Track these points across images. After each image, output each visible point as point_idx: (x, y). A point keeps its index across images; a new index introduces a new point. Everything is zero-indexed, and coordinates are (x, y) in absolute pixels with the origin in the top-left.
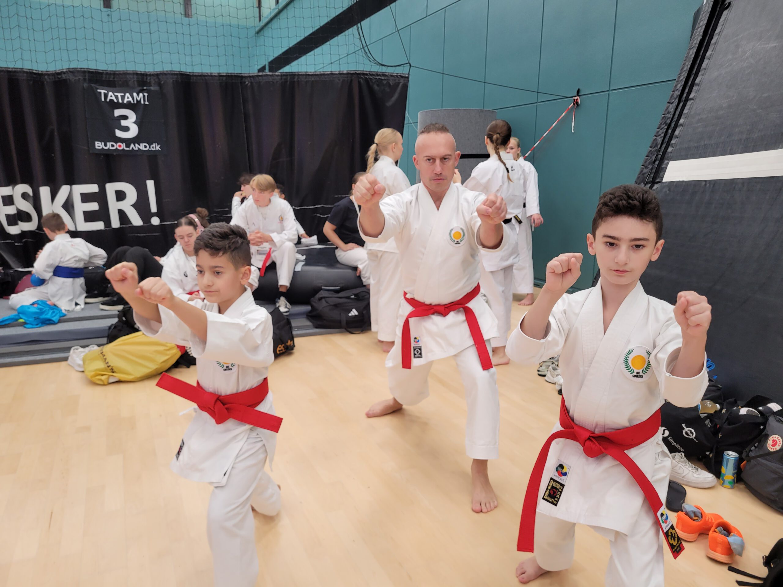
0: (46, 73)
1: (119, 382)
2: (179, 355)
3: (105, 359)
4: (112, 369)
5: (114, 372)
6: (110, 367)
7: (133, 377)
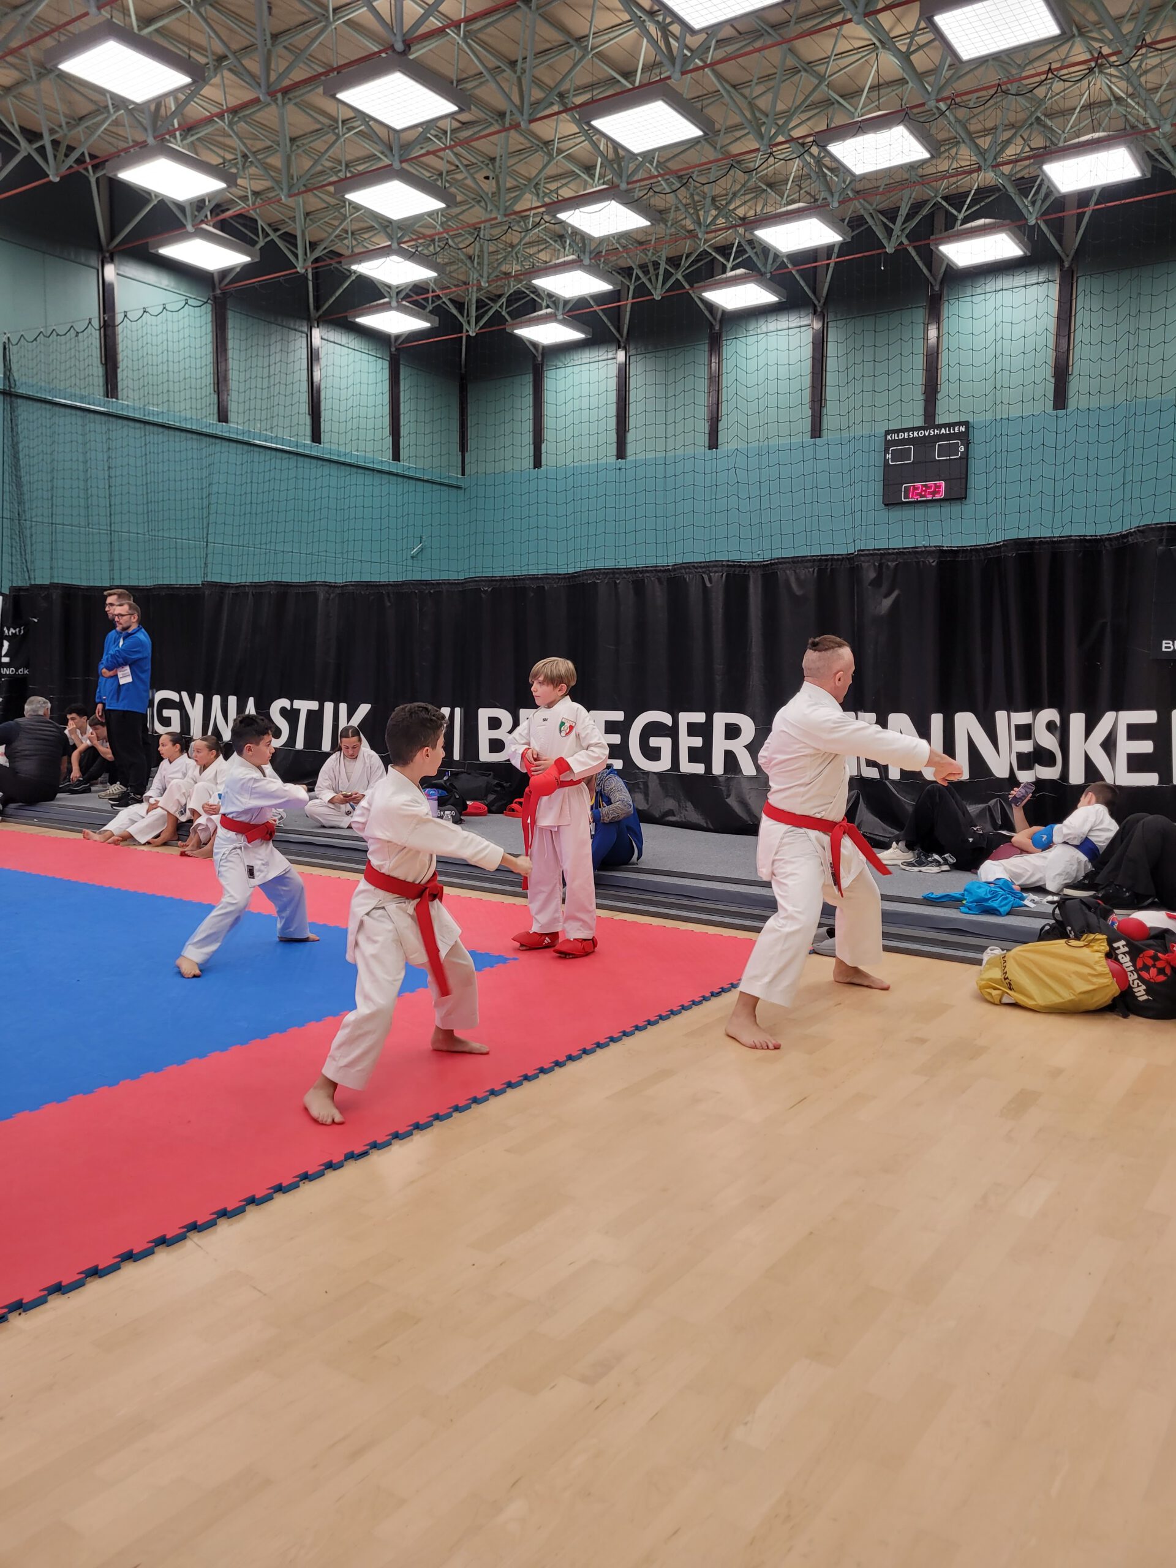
1: (1015, 1005)
2: (1115, 990)
3: (1005, 967)
4: (1010, 984)
5: (1010, 989)
6: (1007, 981)
7: (1035, 1003)
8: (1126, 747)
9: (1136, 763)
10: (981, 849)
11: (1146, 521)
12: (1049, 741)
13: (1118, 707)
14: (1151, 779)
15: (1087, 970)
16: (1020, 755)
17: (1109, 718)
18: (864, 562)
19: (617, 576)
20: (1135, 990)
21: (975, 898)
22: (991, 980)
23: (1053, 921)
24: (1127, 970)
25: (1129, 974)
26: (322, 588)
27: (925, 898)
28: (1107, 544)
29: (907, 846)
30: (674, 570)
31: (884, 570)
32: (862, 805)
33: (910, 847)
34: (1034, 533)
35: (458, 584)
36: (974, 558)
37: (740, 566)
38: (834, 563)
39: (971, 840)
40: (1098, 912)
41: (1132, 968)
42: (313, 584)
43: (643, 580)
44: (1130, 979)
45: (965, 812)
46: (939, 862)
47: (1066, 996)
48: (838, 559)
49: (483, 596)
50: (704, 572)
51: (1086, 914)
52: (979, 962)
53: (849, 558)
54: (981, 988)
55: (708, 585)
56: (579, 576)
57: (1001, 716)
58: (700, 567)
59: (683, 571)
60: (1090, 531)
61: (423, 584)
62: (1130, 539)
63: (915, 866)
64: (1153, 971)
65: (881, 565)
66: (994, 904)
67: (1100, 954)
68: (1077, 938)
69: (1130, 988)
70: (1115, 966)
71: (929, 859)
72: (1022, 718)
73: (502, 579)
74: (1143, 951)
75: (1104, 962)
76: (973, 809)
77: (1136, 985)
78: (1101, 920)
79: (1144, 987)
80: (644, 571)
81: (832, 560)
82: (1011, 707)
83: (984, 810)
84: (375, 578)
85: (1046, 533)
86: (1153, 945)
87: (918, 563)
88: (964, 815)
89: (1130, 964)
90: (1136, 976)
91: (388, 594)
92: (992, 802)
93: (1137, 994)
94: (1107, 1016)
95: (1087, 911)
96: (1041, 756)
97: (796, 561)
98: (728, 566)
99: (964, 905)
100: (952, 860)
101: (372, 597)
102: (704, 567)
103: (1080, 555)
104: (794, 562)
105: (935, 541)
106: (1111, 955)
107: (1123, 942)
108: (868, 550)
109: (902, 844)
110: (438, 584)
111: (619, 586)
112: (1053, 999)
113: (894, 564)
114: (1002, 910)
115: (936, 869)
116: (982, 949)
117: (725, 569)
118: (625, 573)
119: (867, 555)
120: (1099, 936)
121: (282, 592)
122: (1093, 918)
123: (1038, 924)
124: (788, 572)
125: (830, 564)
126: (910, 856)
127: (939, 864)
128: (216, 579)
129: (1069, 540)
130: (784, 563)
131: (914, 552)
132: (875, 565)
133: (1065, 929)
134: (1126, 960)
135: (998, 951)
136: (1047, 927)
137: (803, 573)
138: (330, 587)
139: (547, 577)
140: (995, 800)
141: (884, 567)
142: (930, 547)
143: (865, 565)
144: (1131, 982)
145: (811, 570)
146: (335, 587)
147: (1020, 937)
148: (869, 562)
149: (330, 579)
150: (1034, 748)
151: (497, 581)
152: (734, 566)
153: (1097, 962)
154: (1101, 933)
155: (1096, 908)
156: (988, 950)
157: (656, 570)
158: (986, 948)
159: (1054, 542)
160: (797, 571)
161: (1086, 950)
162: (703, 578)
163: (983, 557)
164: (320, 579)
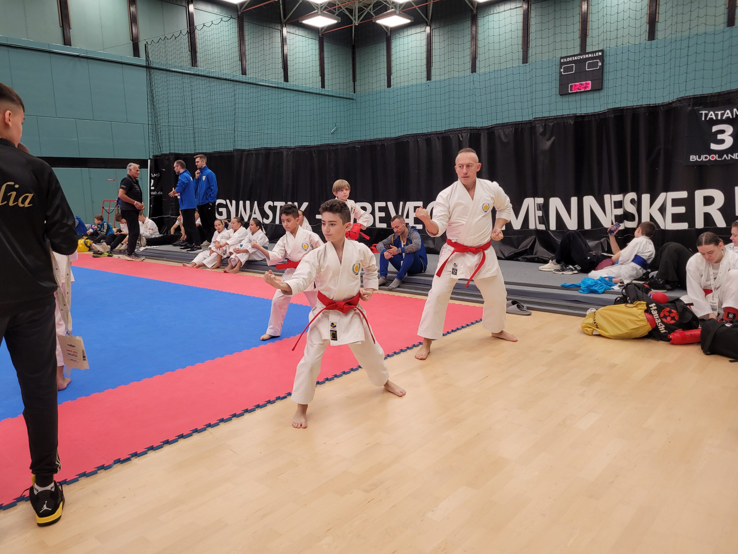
0: (662, 104)
1: (599, 335)
2: (648, 328)
3: (595, 317)
4: (597, 325)
5: (597, 328)
6: (596, 324)
7: (608, 334)
8: (671, 210)
9: (676, 218)
10: (594, 262)
11: (682, 95)
12: (632, 209)
13: (667, 190)
14: (684, 226)
15: (634, 318)
16: (617, 217)
17: (662, 197)
18: (537, 124)
19: (418, 137)
20: (659, 327)
21: (586, 286)
22: (587, 323)
23: (622, 296)
24: (655, 318)
25: (656, 320)
26: (285, 149)
27: (562, 286)
28: (661, 108)
29: (557, 262)
30: (445, 133)
31: (547, 127)
32: (537, 243)
33: (558, 262)
34: (624, 104)
35: (346, 144)
36: (593, 119)
37: (477, 129)
38: (523, 125)
39: (589, 258)
40: (644, 289)
41: (658, 317)
42: (281, 148)
43: (430, 139)
44: (657, 322)
45: (586, 245)
46: (572, 269)
47: (624, 331)
48: (524, 123)
49: (357, 149)
50: (459, 133)
51: (636, 291)
52: (584, 316)
53: (530, 122)
54: (583, 327)
55: (461, 139)
56: (401, 138)
57: (607, 197)
58: (457, 131)
59: (449, 133)
60: (652, 102)
61: (329, 146)
62: (673, 105)
63: (560, 271)
64: (669, 318)
65: (545, 125)
66: (596, 288)
67: (641, 311)
68: (632, 303)
69: (657, 326)
70: (650, 316)
71: (567, 268)
72: (618, 197)
73: (365, 142)
74: (665, 308)
75: (643, 314)
76: (591, 244)
77: (659, 325)
78: (645, 294)
79: (664, 326)
80: (431, 134)
81: (522, 124)
82: (612, 192)
83: (598, 243)
84: (308, 144)
85: (630, 104)
86: (670, 306)
87: (564, 123)
88: (586, 246)
89: (657, 315)
90: (660, 321)
91: (314, 151)
92: (602, 240)
93: (660, 330)
94: (645, 340)
95: (638, 290)
96: (627, 216)
97: (503, 126)
98: (471, 129)
99: (581, 289)
100: (579, 268)
101: (307, 153)
102: (459, 131)
103: (647, 114)
104: (502, 126)
105: (573, 112)
106: (648, 311)
107: (654, 304)
108: (539, 118)
109: (554, 261)
110: (337, 145)
111: (419, 142)
112: (617, 332)
113: (552, 124)
114: (599, 291)
115: (571, 273)
116: (586, 309)
117: (469, 131)
118: (422, 135)
119: (538, 120)
120: (642, 302)
121: (268, 152)
122: (640, 293)
123: (613, 297)
124: (500, 131)
125: (520, 125)
126: (558, 267)
127: (572, 270)
128: (239, 147)
129: (641, 107)
130: (498, 126)
131: (562, 117)
132: (542, 125)
133: (627, 299)
134: (655, 313)
135: (594, 310)
136: (619, 299)
137: (507, 131)
138: (288, 149)
139: (386, 139)
140: (604, 238)
141: (547, 126)
142: (570, 114)
143: (538, 125)
144: (657, 324)
145: (511, 129)
146: (291, 149)
147: (604, 303)
148: (539, 123)
149: (288, 145)
150: (624, 212)
151: (363, 142)
152: (474, 129)
153: (640, 315)
154: (644, 301)
155: (642, 288)
156: (589, 310)
157: (437, 134)
158: (589, 309)
159: (634, 108)
160: (504, 130)
161: (635, 309)
162: (459, 136)
163: (597, 118)
164: (284, 145)
